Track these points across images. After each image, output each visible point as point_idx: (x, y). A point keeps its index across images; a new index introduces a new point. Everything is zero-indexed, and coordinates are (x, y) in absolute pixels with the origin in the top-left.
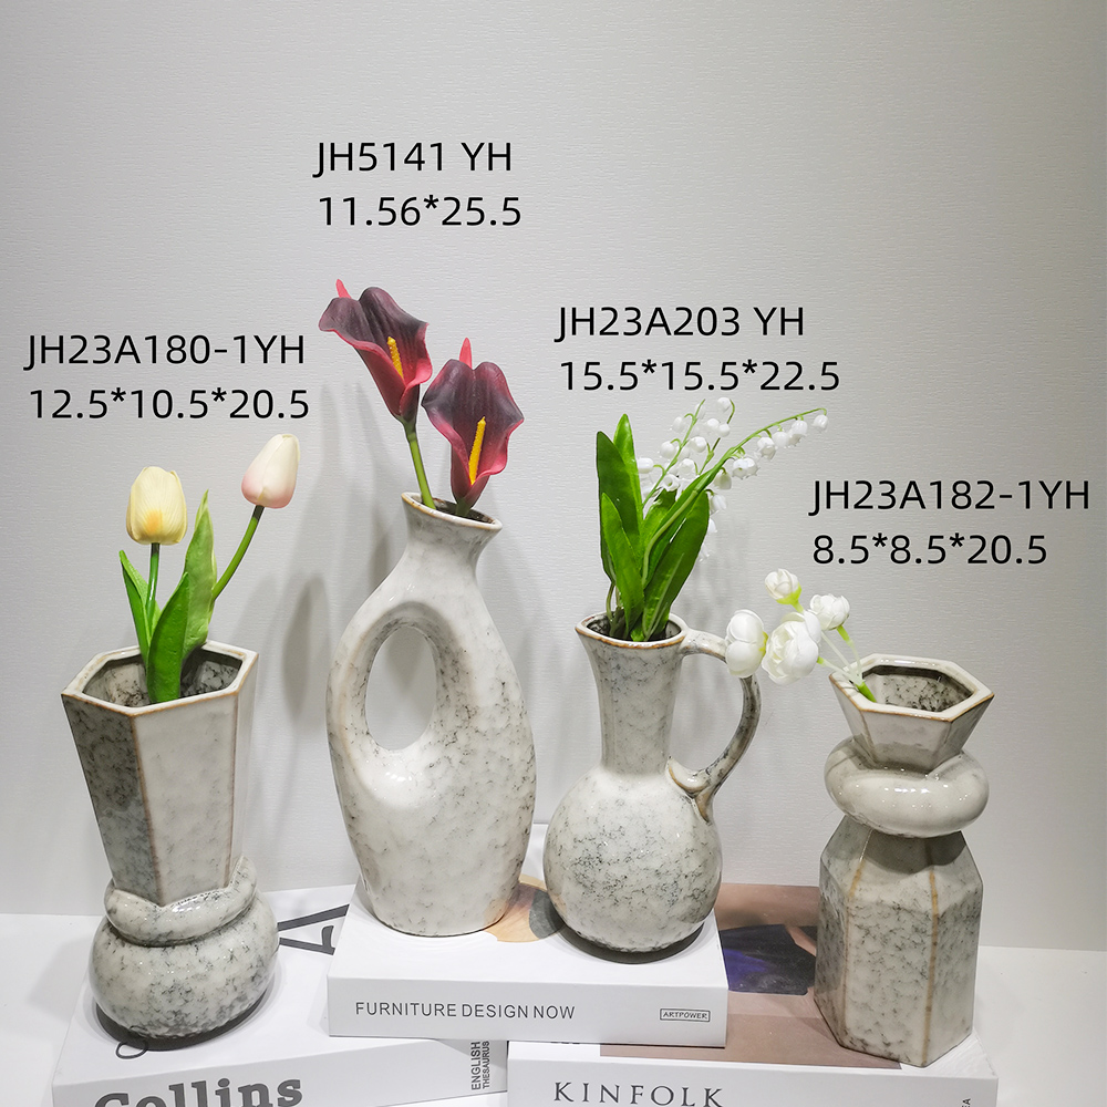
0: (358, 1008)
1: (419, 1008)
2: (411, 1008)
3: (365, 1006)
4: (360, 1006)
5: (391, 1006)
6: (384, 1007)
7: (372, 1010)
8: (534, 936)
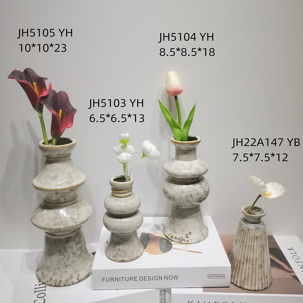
0: (103, 280)
1: (124, 279)
2: (121, 279)
3: (105, 279)
4: (103, 279)
5: (114, 278)
6: (112, 279)
7: (108, 280)
8: (162, 252)
